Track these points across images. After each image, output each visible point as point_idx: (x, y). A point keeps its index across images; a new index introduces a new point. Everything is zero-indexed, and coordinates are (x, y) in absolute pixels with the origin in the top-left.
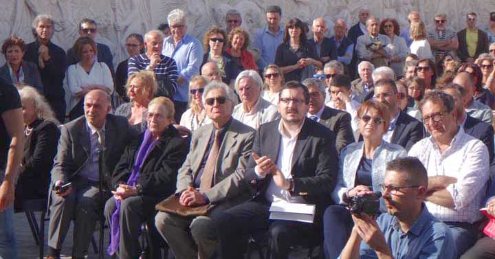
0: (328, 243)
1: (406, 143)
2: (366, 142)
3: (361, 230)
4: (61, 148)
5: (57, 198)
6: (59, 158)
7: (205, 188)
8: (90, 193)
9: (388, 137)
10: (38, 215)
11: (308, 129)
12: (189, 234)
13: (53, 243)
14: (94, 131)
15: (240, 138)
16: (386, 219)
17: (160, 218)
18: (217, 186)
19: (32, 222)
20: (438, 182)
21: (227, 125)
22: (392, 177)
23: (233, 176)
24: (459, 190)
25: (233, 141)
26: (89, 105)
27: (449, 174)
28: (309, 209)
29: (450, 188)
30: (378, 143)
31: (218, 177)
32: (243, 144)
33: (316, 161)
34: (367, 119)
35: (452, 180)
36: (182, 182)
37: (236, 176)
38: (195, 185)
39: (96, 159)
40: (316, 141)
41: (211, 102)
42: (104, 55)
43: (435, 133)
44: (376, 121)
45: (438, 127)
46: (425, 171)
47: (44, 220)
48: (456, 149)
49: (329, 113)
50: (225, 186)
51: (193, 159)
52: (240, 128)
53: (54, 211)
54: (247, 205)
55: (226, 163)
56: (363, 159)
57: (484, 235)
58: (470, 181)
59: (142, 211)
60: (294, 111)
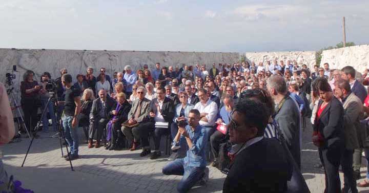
0: (172, 134)
1: (194, 103)
2: (183, 104)
3: (181, 131)
4: (93, 108)
5: (91, 123)
6: (92, 111)
7: (136, 119)
8: (102, 120)
9: (189, 101)
10: (86, 128)
11: (166, 100)
12: (132, 133)
13: (90, 136)
14: (103, 102)
15: (147, 103)
16: (188, 127)
17: (123, 128)
18: (140, 117)
19: (85, 130)
20: (203, 115)
21: (143, 99)
22: (191, 115)
23: (144, 115)
24: (209, 117)
25: (145, 104)
26: (101, 95)
27: (206, 112)
28: (167, 124)
29: (207, 116)
30: (186, 104)
31: (140, 115)
32: (148, 105)
33: (168, 109)
34: (182, 97)
35: (207, 114)
36: (130, 117)
37: (145, 115)
38: (133, 118)
39: (103, 110)
40: (168, 103)
41: (139, 93)
42: (108, 78)
43: (202, 101)
44: (185, 97)
45: (202, 99)
46: (199, 112)
47: (88, 129)
48: (207, 105)
49: (173, 95)
50: (142, 117)
51: (133, 109)
52: (147, 100)
53: (91, 126)
54: (148, 123)
55: (143, 111)
56: (182, 108)
57: (217, 130)
58: (212, 114)
59: (118, 125)
60: (160, 96)
